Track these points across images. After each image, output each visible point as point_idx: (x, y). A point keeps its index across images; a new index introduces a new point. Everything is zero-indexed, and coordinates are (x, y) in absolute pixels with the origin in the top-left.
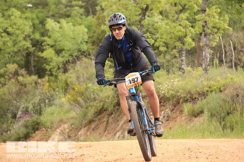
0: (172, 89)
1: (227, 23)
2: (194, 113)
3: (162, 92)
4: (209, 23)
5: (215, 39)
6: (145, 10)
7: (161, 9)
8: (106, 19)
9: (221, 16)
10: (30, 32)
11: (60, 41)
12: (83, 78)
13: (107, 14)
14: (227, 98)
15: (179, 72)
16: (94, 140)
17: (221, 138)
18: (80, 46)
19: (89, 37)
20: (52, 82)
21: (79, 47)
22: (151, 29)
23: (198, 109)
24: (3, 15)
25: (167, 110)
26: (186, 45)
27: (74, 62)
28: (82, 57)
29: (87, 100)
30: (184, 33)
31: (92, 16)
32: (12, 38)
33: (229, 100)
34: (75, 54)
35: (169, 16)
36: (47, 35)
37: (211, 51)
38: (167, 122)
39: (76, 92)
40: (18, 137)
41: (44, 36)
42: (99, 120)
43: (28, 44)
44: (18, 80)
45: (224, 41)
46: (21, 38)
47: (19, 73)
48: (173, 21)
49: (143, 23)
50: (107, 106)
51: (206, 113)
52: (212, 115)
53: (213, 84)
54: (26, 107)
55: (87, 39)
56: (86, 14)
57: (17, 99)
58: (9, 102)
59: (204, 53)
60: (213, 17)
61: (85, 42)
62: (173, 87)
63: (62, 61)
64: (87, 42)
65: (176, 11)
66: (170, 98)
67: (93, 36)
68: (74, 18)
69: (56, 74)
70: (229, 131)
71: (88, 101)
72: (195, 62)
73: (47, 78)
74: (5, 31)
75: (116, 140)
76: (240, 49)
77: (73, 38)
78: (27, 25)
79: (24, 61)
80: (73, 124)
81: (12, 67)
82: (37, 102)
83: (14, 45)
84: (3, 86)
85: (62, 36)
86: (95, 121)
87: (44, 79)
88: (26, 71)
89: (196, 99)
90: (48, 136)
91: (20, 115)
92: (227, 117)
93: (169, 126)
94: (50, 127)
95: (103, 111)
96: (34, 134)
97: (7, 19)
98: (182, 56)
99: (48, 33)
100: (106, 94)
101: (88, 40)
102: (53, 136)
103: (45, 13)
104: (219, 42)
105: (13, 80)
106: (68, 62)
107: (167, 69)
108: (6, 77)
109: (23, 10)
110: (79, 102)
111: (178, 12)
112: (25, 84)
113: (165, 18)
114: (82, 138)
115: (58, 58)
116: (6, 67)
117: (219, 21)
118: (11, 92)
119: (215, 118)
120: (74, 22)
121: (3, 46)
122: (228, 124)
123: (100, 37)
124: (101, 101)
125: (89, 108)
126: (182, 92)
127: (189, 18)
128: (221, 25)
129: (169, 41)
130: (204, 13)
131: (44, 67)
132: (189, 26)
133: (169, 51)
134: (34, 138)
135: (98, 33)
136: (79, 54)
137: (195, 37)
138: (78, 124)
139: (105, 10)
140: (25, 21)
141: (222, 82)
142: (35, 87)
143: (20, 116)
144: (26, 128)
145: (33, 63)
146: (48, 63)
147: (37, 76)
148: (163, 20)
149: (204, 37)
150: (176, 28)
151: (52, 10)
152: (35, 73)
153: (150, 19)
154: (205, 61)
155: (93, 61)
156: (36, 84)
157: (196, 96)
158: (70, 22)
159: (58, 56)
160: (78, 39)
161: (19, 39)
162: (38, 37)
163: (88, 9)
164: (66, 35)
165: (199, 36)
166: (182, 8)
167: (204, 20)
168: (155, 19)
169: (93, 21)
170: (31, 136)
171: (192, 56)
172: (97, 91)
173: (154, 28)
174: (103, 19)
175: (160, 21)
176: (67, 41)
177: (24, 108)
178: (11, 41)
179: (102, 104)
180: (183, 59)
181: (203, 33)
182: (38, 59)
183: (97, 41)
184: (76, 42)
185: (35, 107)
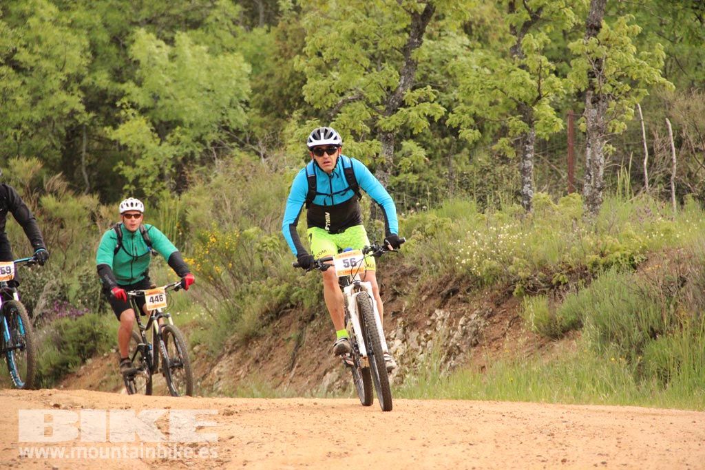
0: (492, 253)
1: (660, 68)
2: (552, 325)
3: (464, 262)
4: (606, 64)
5: (623, 111)
6: (421, 21)
7: (469, 17)
8: (306, 38)
9: (642, 44)
10: (84, 66)
11: (167, 98)
12: (232, 209)
13: (310, 25)
14: (651, 288)
15: (515, 204)
16: (259, 393)
17: (630, 405)
18: (227, 114)
19: (255, 90)
21: (225, 118)
22: (435, 73)
23: (567, 315)
24: (6, 13)
25: (473, 316)
26: (538, 125)
27: (207, 160)
28: (232, 147)
29: (242, 275)
30: (533, 91)
31: (266, 27)
32: (27, 80)
33: (656, 293)
34: (212, 136)
35: (490, 39)
36: (131, 77)
37: (611, 146)
38: (473, 350)
39: (209, 249)
41: (123, 82)
42: (274, 335)
43: (75, 102)
44: (40, 206)
45: (649, 119)
46: (54, 82)
47: (46, 186)
48: (500, 54)
49: (414, 54)
50: (301, 293)
51: (589, 330)
52: (607, 336)
53: (612, 245)
54: (63, 287)
55: (247, 93)
56: (249, 22)
59: (589, 151)
60: (619, 47)
61: (242, 102)
62: (493, 247)
63: (172, 157)
64: (247, 103)
65: (514, 25)
66: (485, 280)
67: (266, 87)
68: (213, 31)
69: (153, 193)
70: (655, 382)
71: (245, 278)
72: (560, 177)
74: (10, 61)
75: (322, 397)
76: (694, 146)
77: (209, 91)
78: (75, 45)
79: (62, 149)
80: (199, 344)
81: (26, 168)
82: (93, 272)
83: (34, 104)
85: (175, 81)
86: (263, 336)
88: (65, 180)
89: (560, 287)
91: (46, 307)
92: (650, 343)
93: (478, 362)
95: (286, 308)
96: (82, 367)
97: (16, 26)
98: (525, 158)
99: (133, 71)
101: (251, 97)
103: (128, 12)
104: (633, 120)
106: (188, 159)
107: (479, 195)
110: (218, 280)
111: (519, 29)
112: (62, 219)
113: (480, 45)
114: (221, 386)
115: (160, 145)
116: (7, 166)
117: (638, 60)
119: (614, 344)
122: (653, 366)
123: (286, 92)
124: (281, 280)
125: (248, 298)
126: (521, 264)
127: (549, 48)
128: (643, 70)
129: (487, 113)
130: (595, 35)
131: (120, 170)
132: (547, 71)
133: (486, 141)
134: (82, 378)
135: (281, 79)
136: (224, 137)
137: (563, 102)
138: (211, 345)
139: (305, 13)
140: (69, 34)
141: (639, 240)
142: (89, 227)
143: (45, 311)
144: (59, 350)
145: (86, 159)
146: (132, 158)
147: (96, 196)
148: (471, 49)
149: (590, 104)
150: (512, 74)
151: (149, 6)
152: (91, 186)
153: (433, 45)
154: (590, 175)
155: (263, 160)
156: (94, 221)
157: (561, 277)
158: (202, 43)
159: (161, 142)
160: (222, 92)
161: (49, 86)
162: (104, 81)
163: (252, 4)
164: (187, 81)
165: (575, 100)
166: (532, 17)
167: (592, 55)
168: (450, 45)
169: (267, 43)
170: (74, 372)
171: (553, 159)
172: (272, 250)
173: (444, 72)
174: (297, 37)
175: (465, 52)
176: (189, 97)
177: (54, 289)
178: (27, 91)
179: (284, 287)
180: (529, 167)
181: (589, 95)
182: (102, 147)
183: (277, 102)
184: (215, 101)
185: (88, 287)
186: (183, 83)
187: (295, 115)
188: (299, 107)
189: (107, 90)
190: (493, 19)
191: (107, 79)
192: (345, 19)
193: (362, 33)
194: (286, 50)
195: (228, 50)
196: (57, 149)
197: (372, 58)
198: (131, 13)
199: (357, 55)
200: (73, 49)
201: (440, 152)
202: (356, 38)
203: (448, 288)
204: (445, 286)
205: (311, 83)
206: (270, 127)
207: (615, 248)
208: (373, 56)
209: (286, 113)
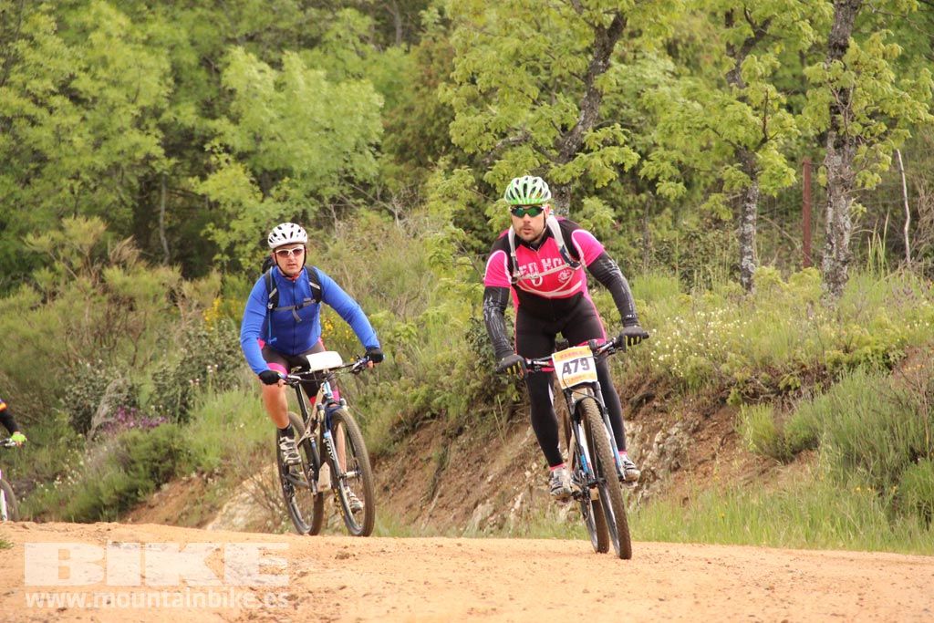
0: (699, 347)
1: (926, 102)
2: (779, 444)
3: (661, 358)
4: (854, 95)
5: (878, 160)
6: (610, 35)
7: (671, 32)
8: (455, 60)
9: (905, 71)
10: (163, 96)
11: (273, 139)
12: (356, 287)
13: (460, 41)
14: (911, 395)
15: (731, 282)
16: (387, 531)
17: (881, 551)
18: (352, 161)
19: (389, 130)
20: (234, 295)
21: (349, 166)
22: (628, 108)
23: (798, 431)
24: (62, 26)
25: (674, 430)
26: (763, 177)
27: (325, 222)
28: (358, 205)
29: (367, 374)
30: (756, 131)
31: (404, 45)
32: (89, 115)
33: (918, 401)
34: (331, 190)
35: (702, 63)
36: (226, 112)
37: (860, 206)
38: (673, 476)
40: (95, 502)
41: (214, 117)
42: (409, 453)
43: (151, 144)
44: (102, 281)
45: (912, 171)
46: (124, 117)
47: (110, 254)
48: (715, 83)
49: (598, 82)
50: (445, 399)
51: (827, 450)
52: (851, 459)
53: (860, 338)
54: (131, 389)
55: (378, 134)
56: (382, 40)
57: (97, 352)
58: (66, 367)
59: (830, 211)
60: (872, 74)
61: (370, 145)
62: (701, 339)
63: (277, 217)
64: (378, 147)
65: (732, 43)
66: (690, 383)
67: (404, 126)
68: (334, 51)
69: (253, 265)
70: (914, 522)
71: (371, 378)
72: (793, 248)
73: (215, 277)
74: (66, 89)
75: (471, 537)
77: (327, 130)
78: (152, 68)
79: (133, 206)
81: (84, 230)
82: (172, 369)
83: (97, 146)
84: (44, 302)
85: (283, 117)
86: (394, 455)
87: (203, 283)
88: (138, 248)
89: (790, 393)
90: (208, 506)
91: (106, 416)
92: (909, 468)
93: (679, 493)
94: (217, 471)
95: (425, 418)
96: (156, 495)
97: (75, 43)
98: (744, 220)
99: (228, 103)
100: (440, 355)
101: (383, 138)
102: (229, 507)
103: (222, 26)
104: (890, 172)
105: (85, 281)
107: (684, 269)
108: (59, 266)
109: (138, 9)
111: (738, 49)
112: (132, 299)
113: (688, 71)
115: (262, 202)
116: (61, 229)
117: (897, 90)
118: (74, 327)
119: (861, 469)
120: (334, 66)
121: (55, 146)
122: (912, 499)
123: (429, 131)
124: (419, 382)
125: (375, 405)
126: (738, 361)
127: (780, 74)
128: (904, 104)
129: (696, 161)
130: (840, 58)
131: (209, 234)
132: (776, 105)
133: (694, 199)
134: (156, 509)
135: (423, 115)
136: (346, 191)
137: (799, 148)
139: (454, 28)
140: (144, 54)
141: (897, 330)
142: (168, 309)
143: (106, 420)
144: (126, 471)
145: (165, 219)
146: (225, 219)
147: (177, 269)
148: (676, 76)
149: (833, 149)
150: (727, 109)
151: (250, 17)
152: (171, 255)
153: (628, 71)
154: (831, 243)
155: (397, 221)
156: (175, 301)
157: (791, 380)
158: (319, 66)
159: (264, 197)
160: (345, 133)
161: (117, 123)
162: (191, 116)
163: (387, 17)
164: (299, 117)
165: (815, 145)
166: (755, 33)
167: (835, 84)
168: (649, 71)
169: (405, 67)
170: (145, 502)
171: (784, 223)
172: (408, 340)
173: (639, 108)
174: (446, 59)
175: (668, 80)
176: (301, 138)
177: (120, 392)
178: (87, 129)
179: (423, 390)
180: (750, 233)
181: (831, 136)
182: (187, 204)
183: (417, 145)
184: (335, 143)
185: (165, 388)
186: (293, 119)
187: (441, 162)
188: (447, 152)
189: (194, 128)
190: (705, 37)
191: (194, 114)
192: (507, 35)
193: (529, 53)
194: (430, 77)
195: (353, 76)
196: (126, 206)
197: (544, 88)
198: (226, 28)
199: (521, 82)
200: (148, 74)
201: (634, 213)
202: (520, 60)
203: (641, 393)
204: (636, 390)
205: (461, 119)
206: (408, 179)
207: (864, 342)
208: (546, 85)
209: (430, 159)
